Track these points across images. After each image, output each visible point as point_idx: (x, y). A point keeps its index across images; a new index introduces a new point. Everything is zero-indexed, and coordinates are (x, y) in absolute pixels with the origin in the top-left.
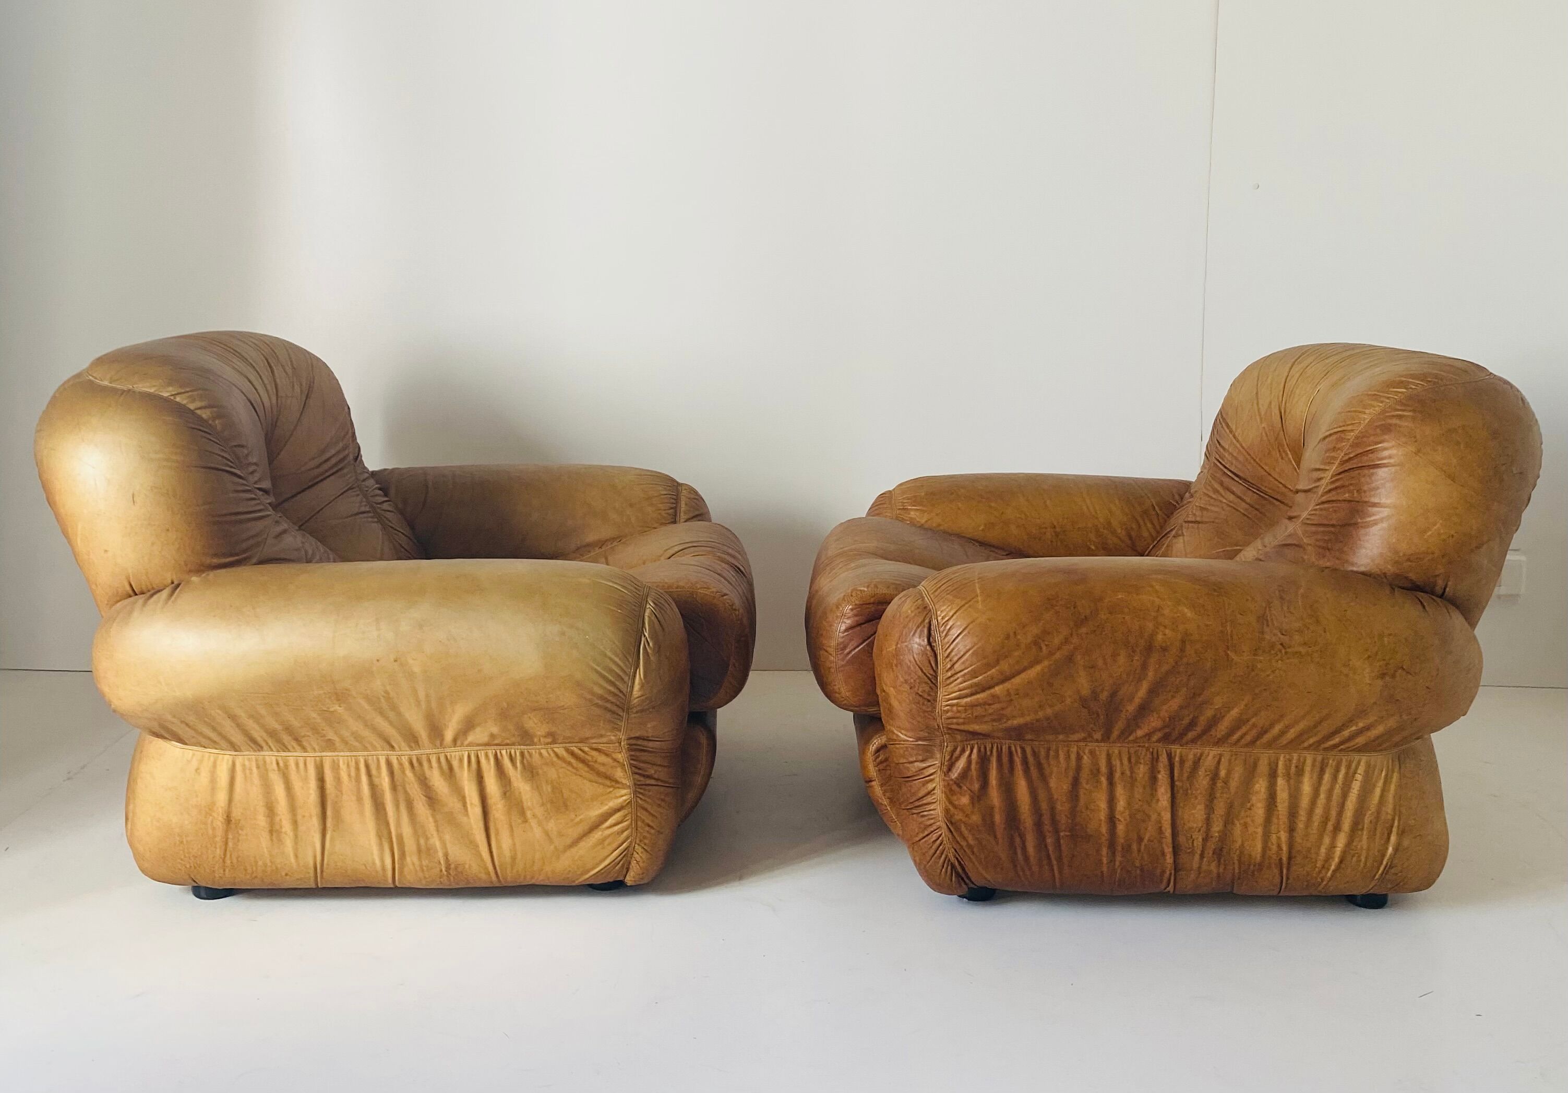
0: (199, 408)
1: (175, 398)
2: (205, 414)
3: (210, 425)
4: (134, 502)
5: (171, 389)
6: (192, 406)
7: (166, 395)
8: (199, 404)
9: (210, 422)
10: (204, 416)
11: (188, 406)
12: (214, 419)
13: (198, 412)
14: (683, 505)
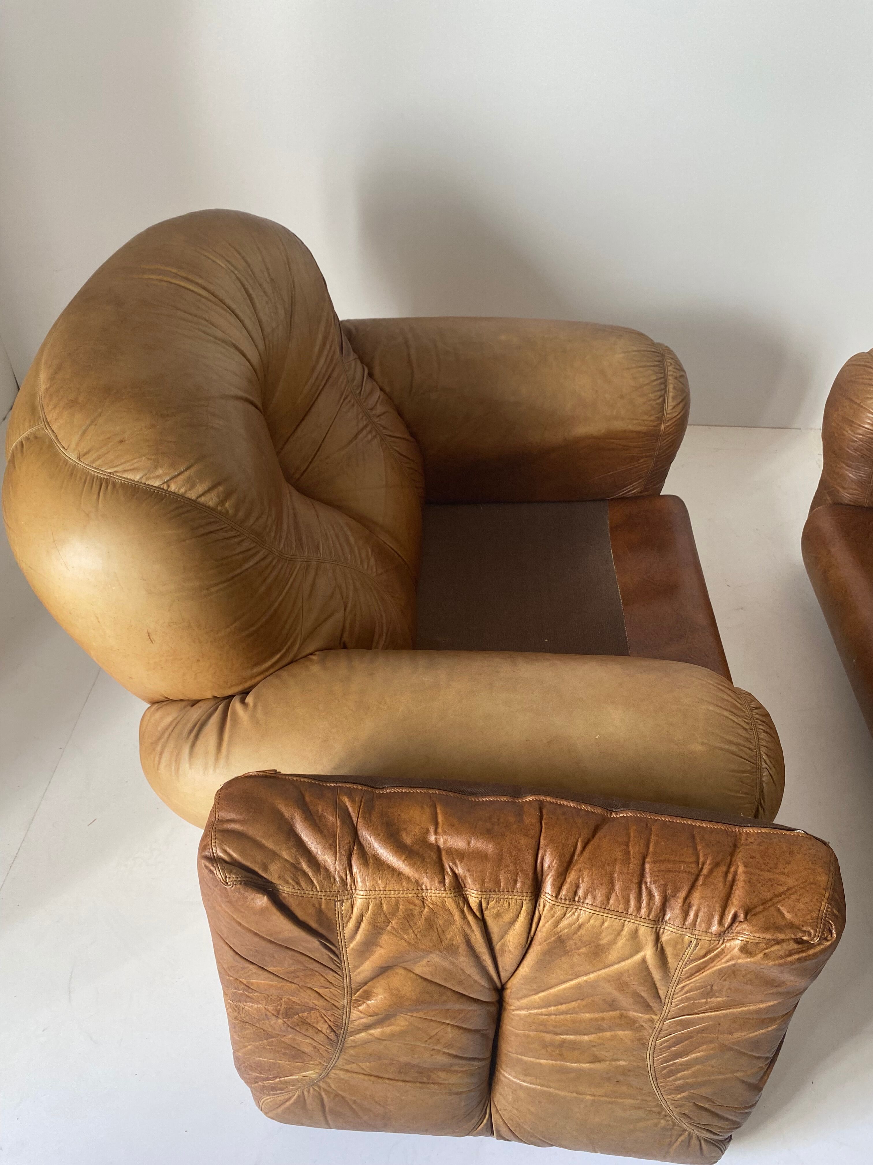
0: (204, 494)
1: (169, 486)
2: (211, 500)
3: (220, 513)
4: (151, 641)
5: (160, 471)
6: (192, 495)
7: (157, 483)
8: (200, 488)
9: (219, 508)
10: (211, 504)
11: (187, 495)
12: (222, 502)
13: (202, 500)
14: (671, 390)
